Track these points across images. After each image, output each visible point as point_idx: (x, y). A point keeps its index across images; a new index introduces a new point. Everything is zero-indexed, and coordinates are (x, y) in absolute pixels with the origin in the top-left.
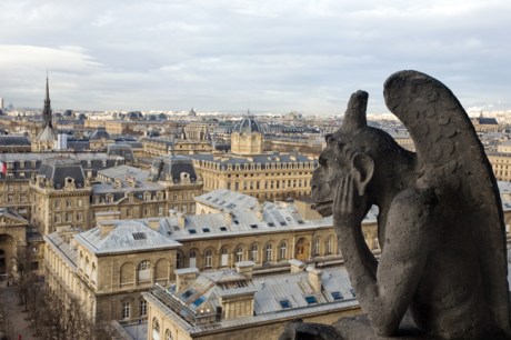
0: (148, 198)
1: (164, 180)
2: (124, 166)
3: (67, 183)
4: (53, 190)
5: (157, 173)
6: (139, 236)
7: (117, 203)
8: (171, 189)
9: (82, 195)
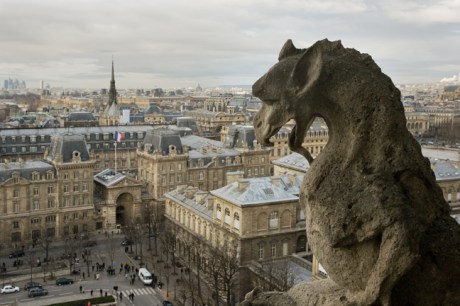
0: (229, 161)
1: (241, 147)
2: (192, 136)
3: (170, 150)
4: (161, 156)
5: (232, 140)
6: (268, 192)
7: (206, 167)
8: (246, 155)
9: (181, 160)
